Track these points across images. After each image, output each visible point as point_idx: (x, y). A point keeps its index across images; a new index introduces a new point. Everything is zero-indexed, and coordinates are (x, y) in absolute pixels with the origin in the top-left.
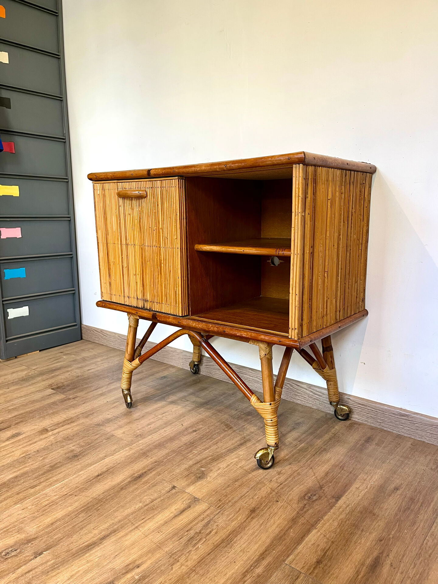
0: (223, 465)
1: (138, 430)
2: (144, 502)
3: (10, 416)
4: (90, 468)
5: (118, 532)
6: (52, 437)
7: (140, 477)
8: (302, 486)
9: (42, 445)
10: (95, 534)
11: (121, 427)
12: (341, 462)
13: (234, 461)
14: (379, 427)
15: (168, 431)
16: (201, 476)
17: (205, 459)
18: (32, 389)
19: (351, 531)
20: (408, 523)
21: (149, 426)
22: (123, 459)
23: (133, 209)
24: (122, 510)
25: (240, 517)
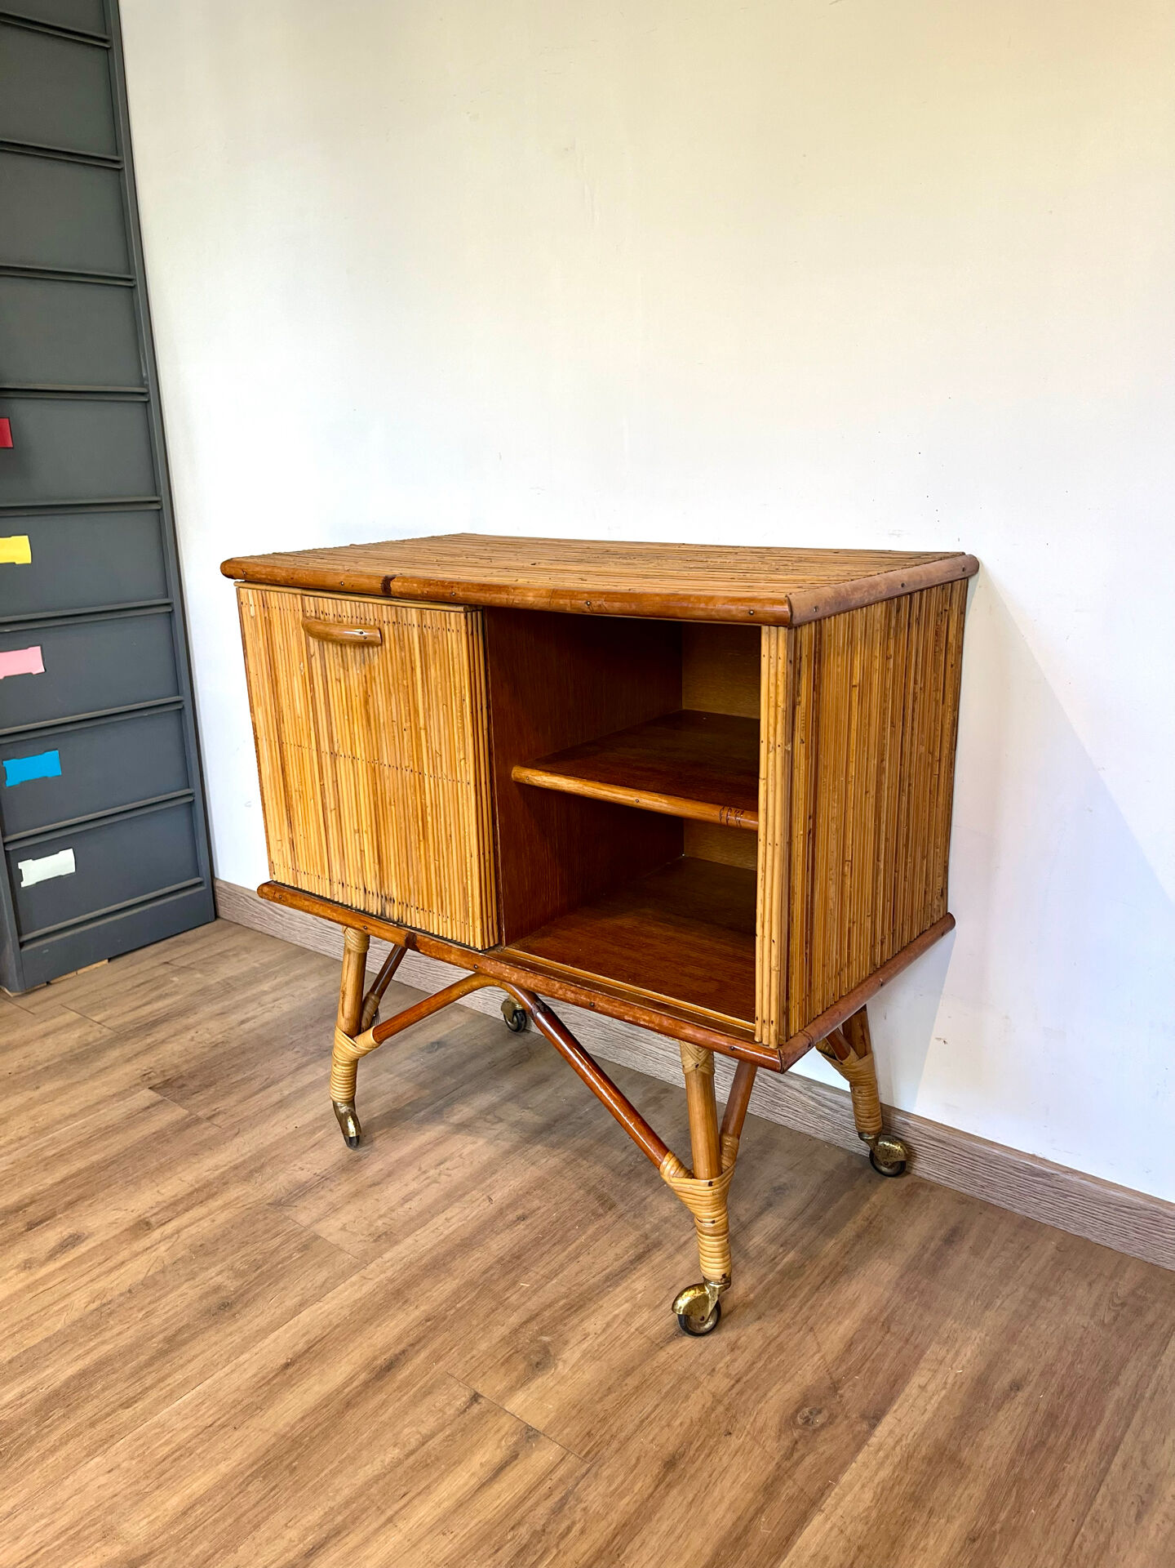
0: (594, 1324)
1: (381, 1217)
2: (404, 1446)
3: (49, 1181)
4: (267, 1341)
5: (344, 1533)
6: (163, 1248)
7: (390, 1366)
8: (789, 1386)
9: (139, 1272)
10: (291, 1540)
11: (334, 1209)
12: (885, 1307)
13: (621, 1312)
14: (977, 1195)
15: (453, 1220)
16: (541, 1361)
17: (550, 1306)
18: (98, 1088)
19: (904, 1516)
20: (1041, 1488)
21: (407, 1206)
22: (346, 1312)
23: (346, 669)
24: (350, 1469)
25: (639, 1485)
